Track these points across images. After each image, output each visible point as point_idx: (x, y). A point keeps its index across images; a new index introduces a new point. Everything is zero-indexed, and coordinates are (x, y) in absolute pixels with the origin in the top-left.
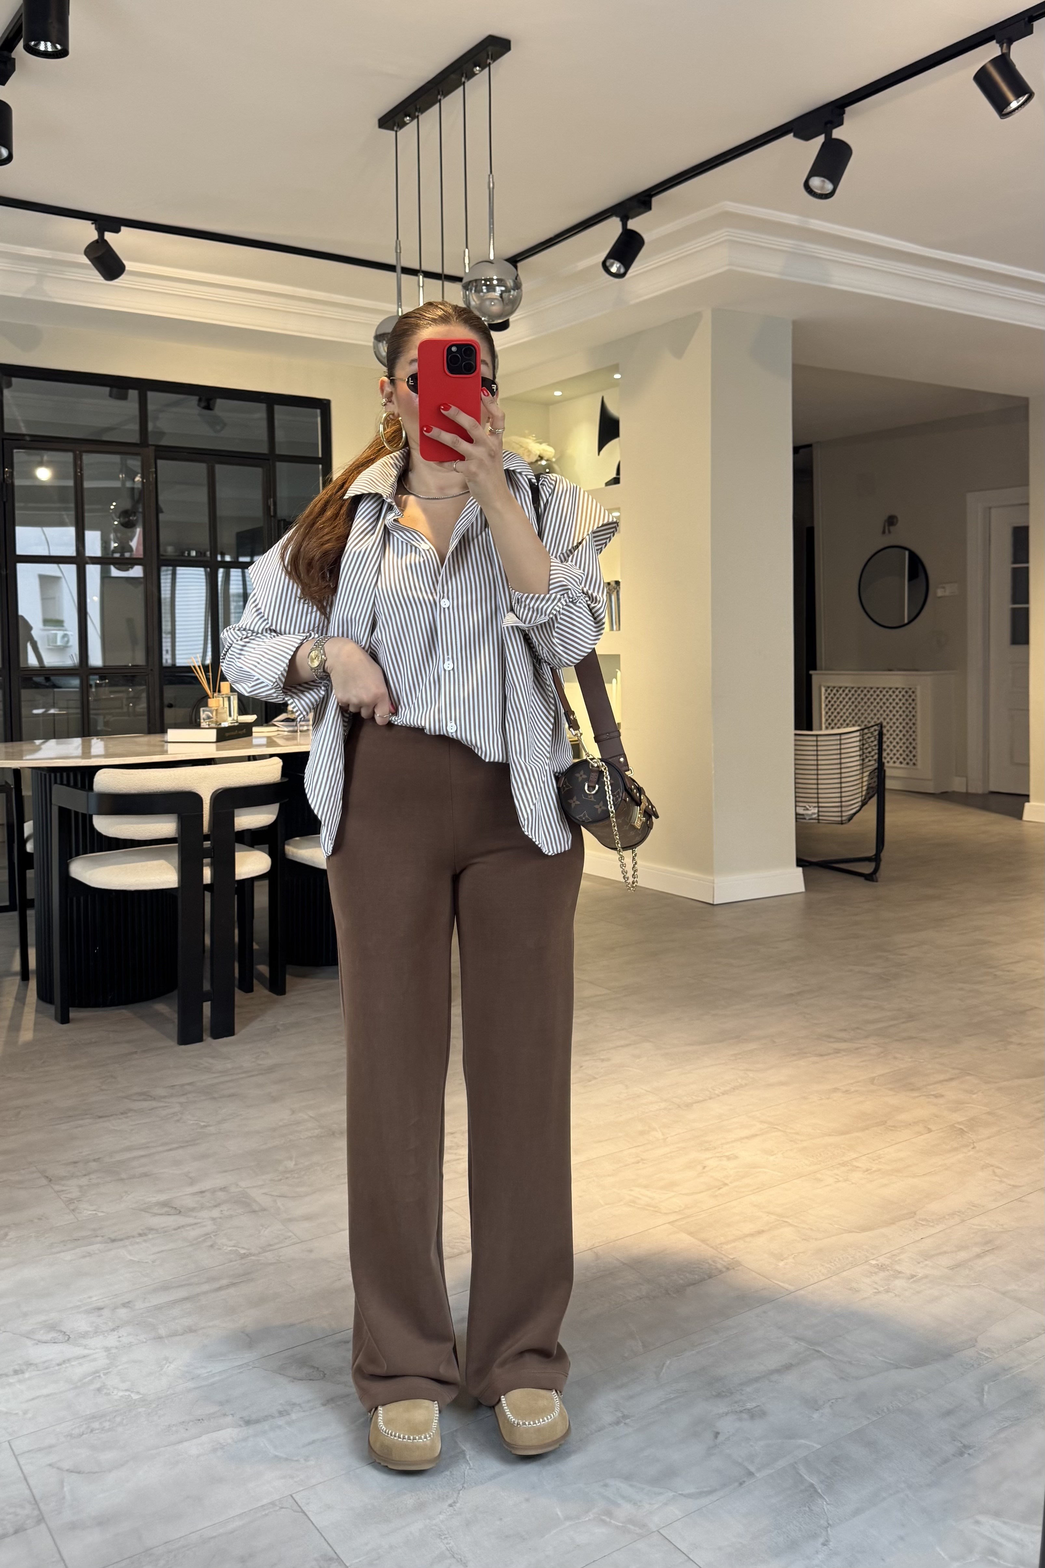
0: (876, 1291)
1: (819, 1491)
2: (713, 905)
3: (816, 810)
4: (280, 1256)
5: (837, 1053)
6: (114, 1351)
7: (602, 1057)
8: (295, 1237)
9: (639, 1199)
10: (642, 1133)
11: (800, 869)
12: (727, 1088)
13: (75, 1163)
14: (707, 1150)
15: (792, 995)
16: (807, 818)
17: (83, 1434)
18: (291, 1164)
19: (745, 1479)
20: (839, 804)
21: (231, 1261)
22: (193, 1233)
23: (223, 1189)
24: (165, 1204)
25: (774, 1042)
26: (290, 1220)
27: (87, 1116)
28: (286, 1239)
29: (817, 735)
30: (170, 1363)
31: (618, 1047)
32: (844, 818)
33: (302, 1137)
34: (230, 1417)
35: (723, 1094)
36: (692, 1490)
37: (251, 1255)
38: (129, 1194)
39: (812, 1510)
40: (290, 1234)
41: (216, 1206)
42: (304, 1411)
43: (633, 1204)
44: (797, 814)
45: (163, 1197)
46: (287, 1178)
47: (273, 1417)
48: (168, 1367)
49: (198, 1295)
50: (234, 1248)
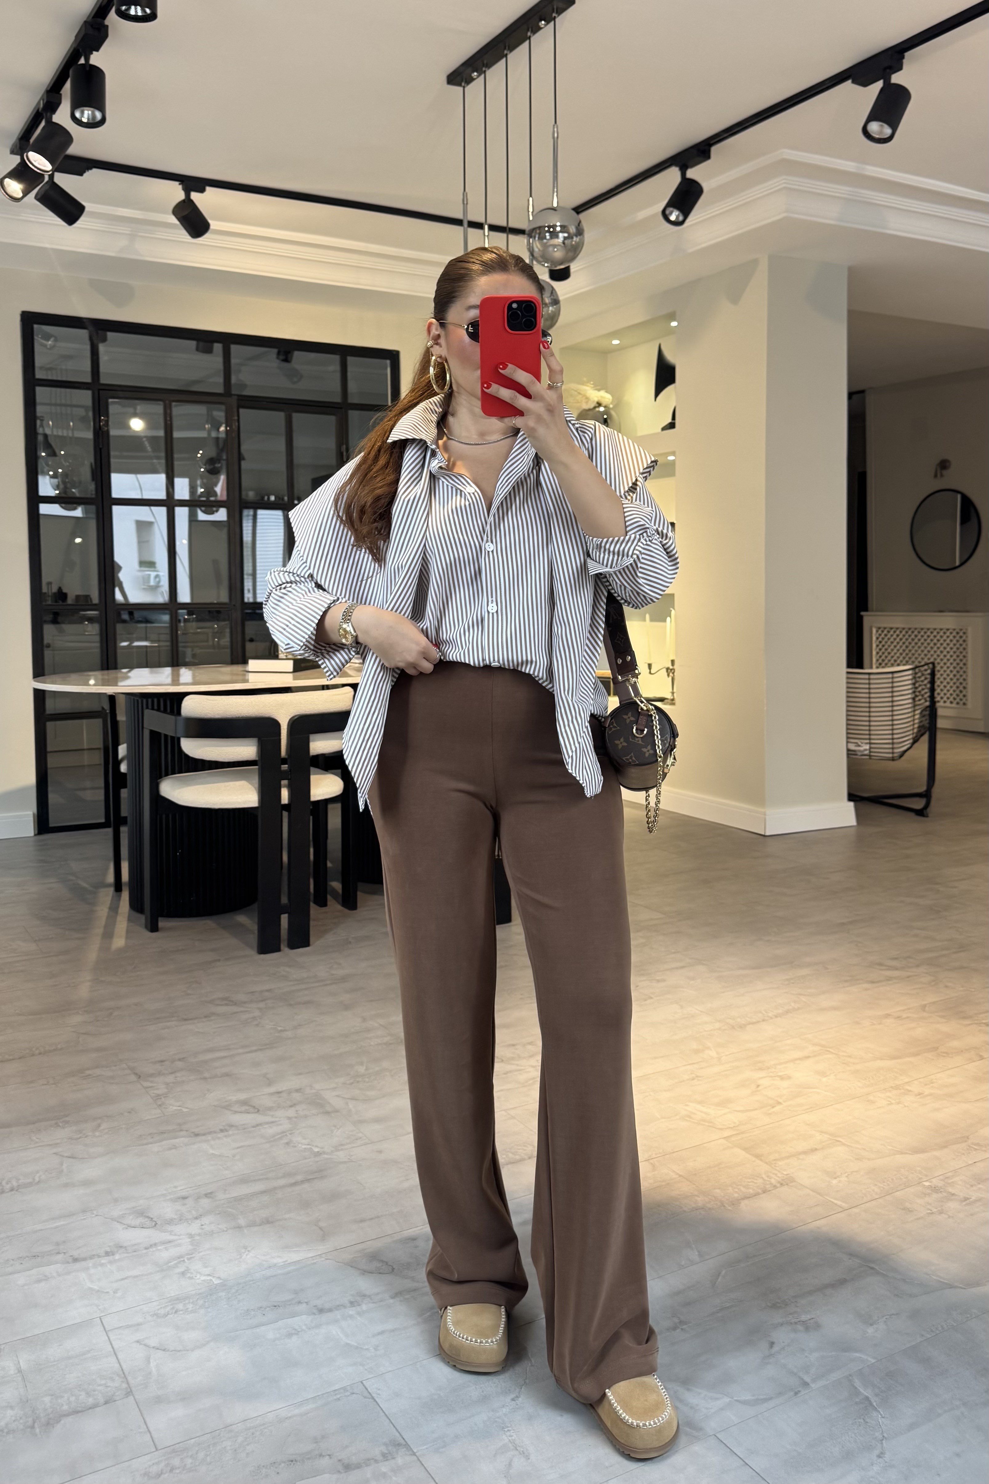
0: (929, 1211)
1: (874, 1404)
2: (764, 836)
3: (867, 747)
4: (352, 1156)
5: (888, 980)
6: (197, 1238)
7: (658, 978)
8: (365, 1138)
9: (694, 1114)
10: (697, 1051)
11: (852, 804)
12: (780, 1011)
13: (162, 1061)
14: (761, 1069)
15: (843, 924)
16: (859, 754)
17: (168, 1314)
18: (362, 1069)
19: (800, 1389)
20: (890, 741)
21: (306, 1159)
22: (270, 1131)
23: (298, 1091)
24: (244, 1103)
25: (827, 968)
26: (361, 1122)
27: (173, 1019)
28: (357, 1139)
29: (869, 674)
30: (249, 1251)
31: (673, 968)
32: (895, 755)
33: (372, 1043)
34: (304, 1305)
35: (776, 1017)
36: (747, 1397)
37: (324, 1153)
38: (211, 1092)
39: (867, 1422)
40: (360, 1135)
41: (291, 1106)
42: (373, 1303)
43: (688, 1119)
44: (848, 750)
45: (242, 1096)
46: (358, 1082)
47: (345, 1307)
48: (247, 1255)
49: (275, 1188)
50: (309, 1147)
